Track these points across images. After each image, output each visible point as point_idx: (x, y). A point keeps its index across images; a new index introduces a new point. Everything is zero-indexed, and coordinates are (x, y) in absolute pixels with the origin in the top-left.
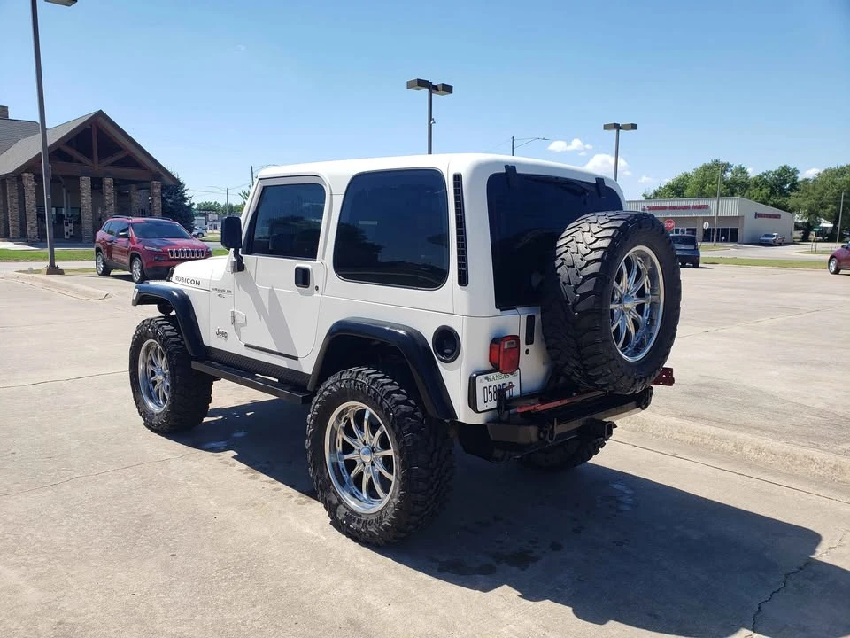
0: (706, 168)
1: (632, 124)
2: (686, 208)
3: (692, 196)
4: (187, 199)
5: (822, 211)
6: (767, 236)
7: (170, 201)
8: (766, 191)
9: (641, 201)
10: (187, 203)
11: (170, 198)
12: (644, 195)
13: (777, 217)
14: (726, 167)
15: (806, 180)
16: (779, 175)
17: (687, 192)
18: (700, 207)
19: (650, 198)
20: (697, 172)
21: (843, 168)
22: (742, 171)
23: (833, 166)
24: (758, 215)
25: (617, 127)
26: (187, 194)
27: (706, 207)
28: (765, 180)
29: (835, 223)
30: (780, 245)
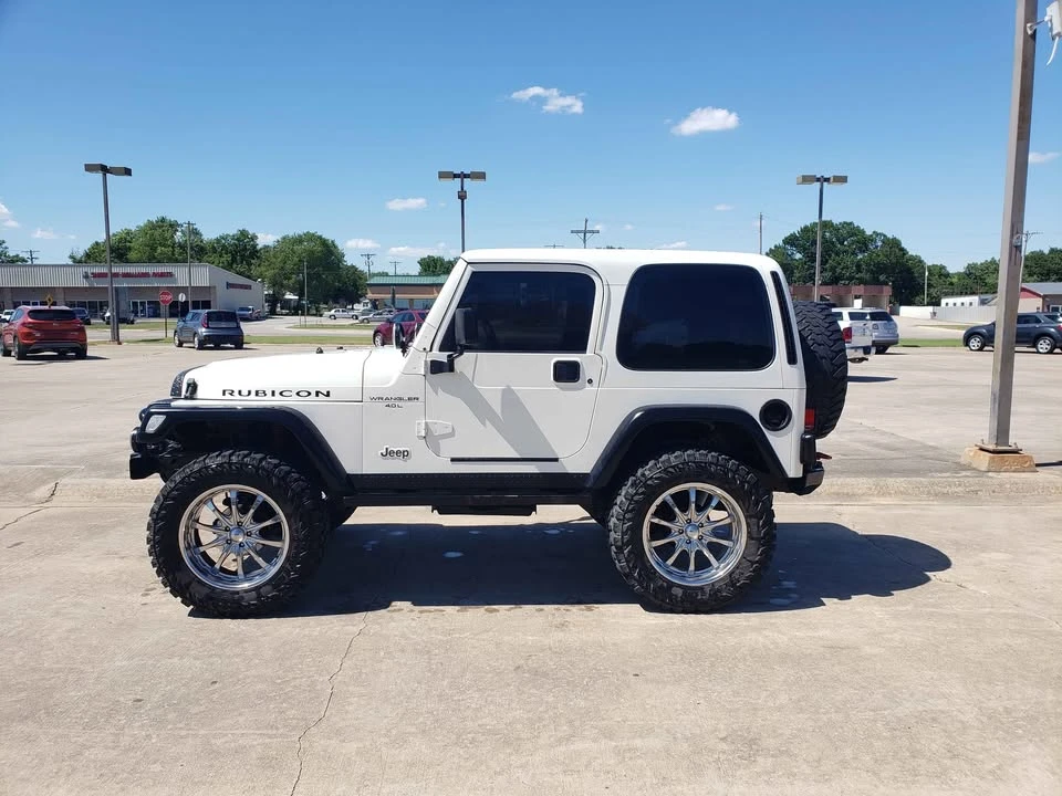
0: (152, 226)
1: (126, 168)
2: (145, 275)
3: (139, 261)
5: (285, 282)
6: (242, 309)
8: (227, 258)
9: (67, 266)
12: (71, 257)
13: (248, 287)
14: (174, 226)
15: (266, 247)
16: (238, 239)
17: (132, 255)
18: (162, 275)
19: (80, 262)
20: (142, 231)
21: (300, 236)
22: (196, 233)
23: (291, 234)
24: (229, 286)
25: (104, 169)
27: (170, 275)
28: (224, 246)
29: (301, 295)
30: (257, 319)
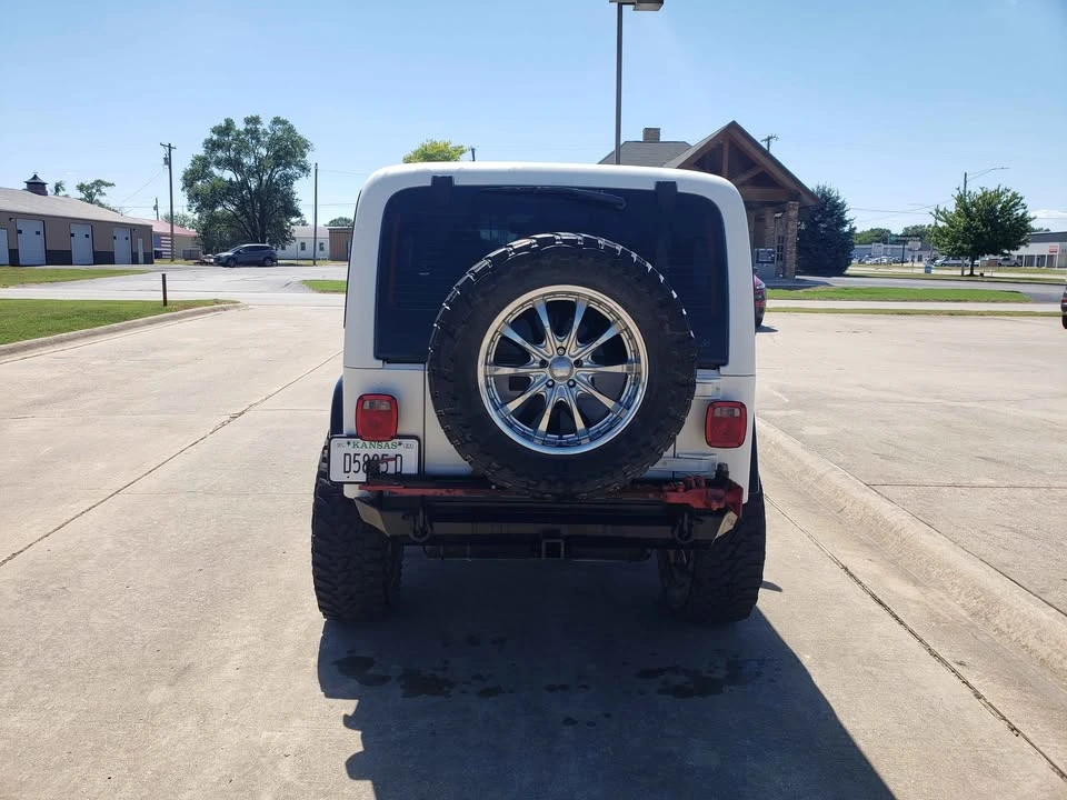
4: (846, 222)
7: (823, 225)
10: (846, 229)
11: (823, 222)
26: (848, 216)
